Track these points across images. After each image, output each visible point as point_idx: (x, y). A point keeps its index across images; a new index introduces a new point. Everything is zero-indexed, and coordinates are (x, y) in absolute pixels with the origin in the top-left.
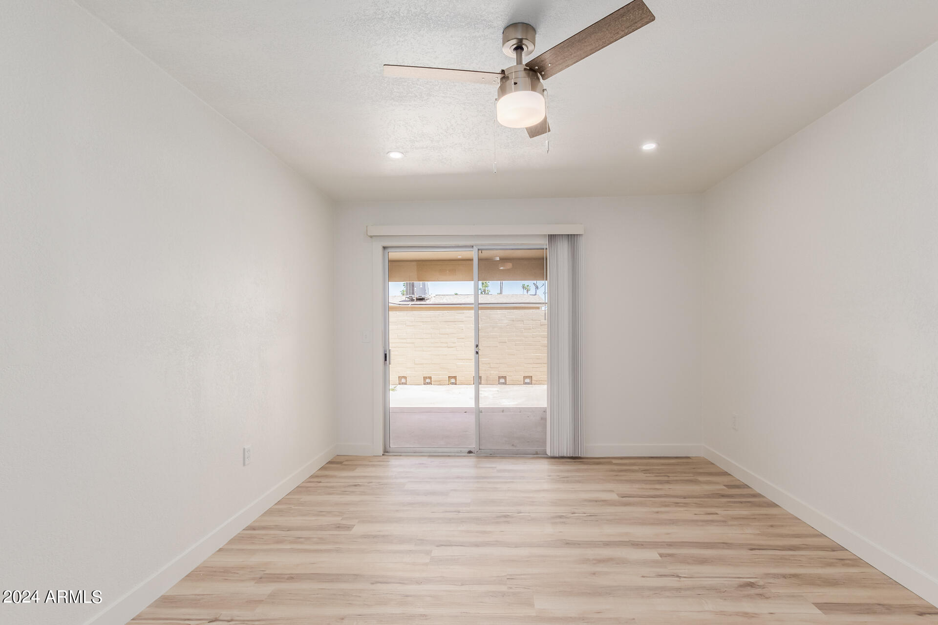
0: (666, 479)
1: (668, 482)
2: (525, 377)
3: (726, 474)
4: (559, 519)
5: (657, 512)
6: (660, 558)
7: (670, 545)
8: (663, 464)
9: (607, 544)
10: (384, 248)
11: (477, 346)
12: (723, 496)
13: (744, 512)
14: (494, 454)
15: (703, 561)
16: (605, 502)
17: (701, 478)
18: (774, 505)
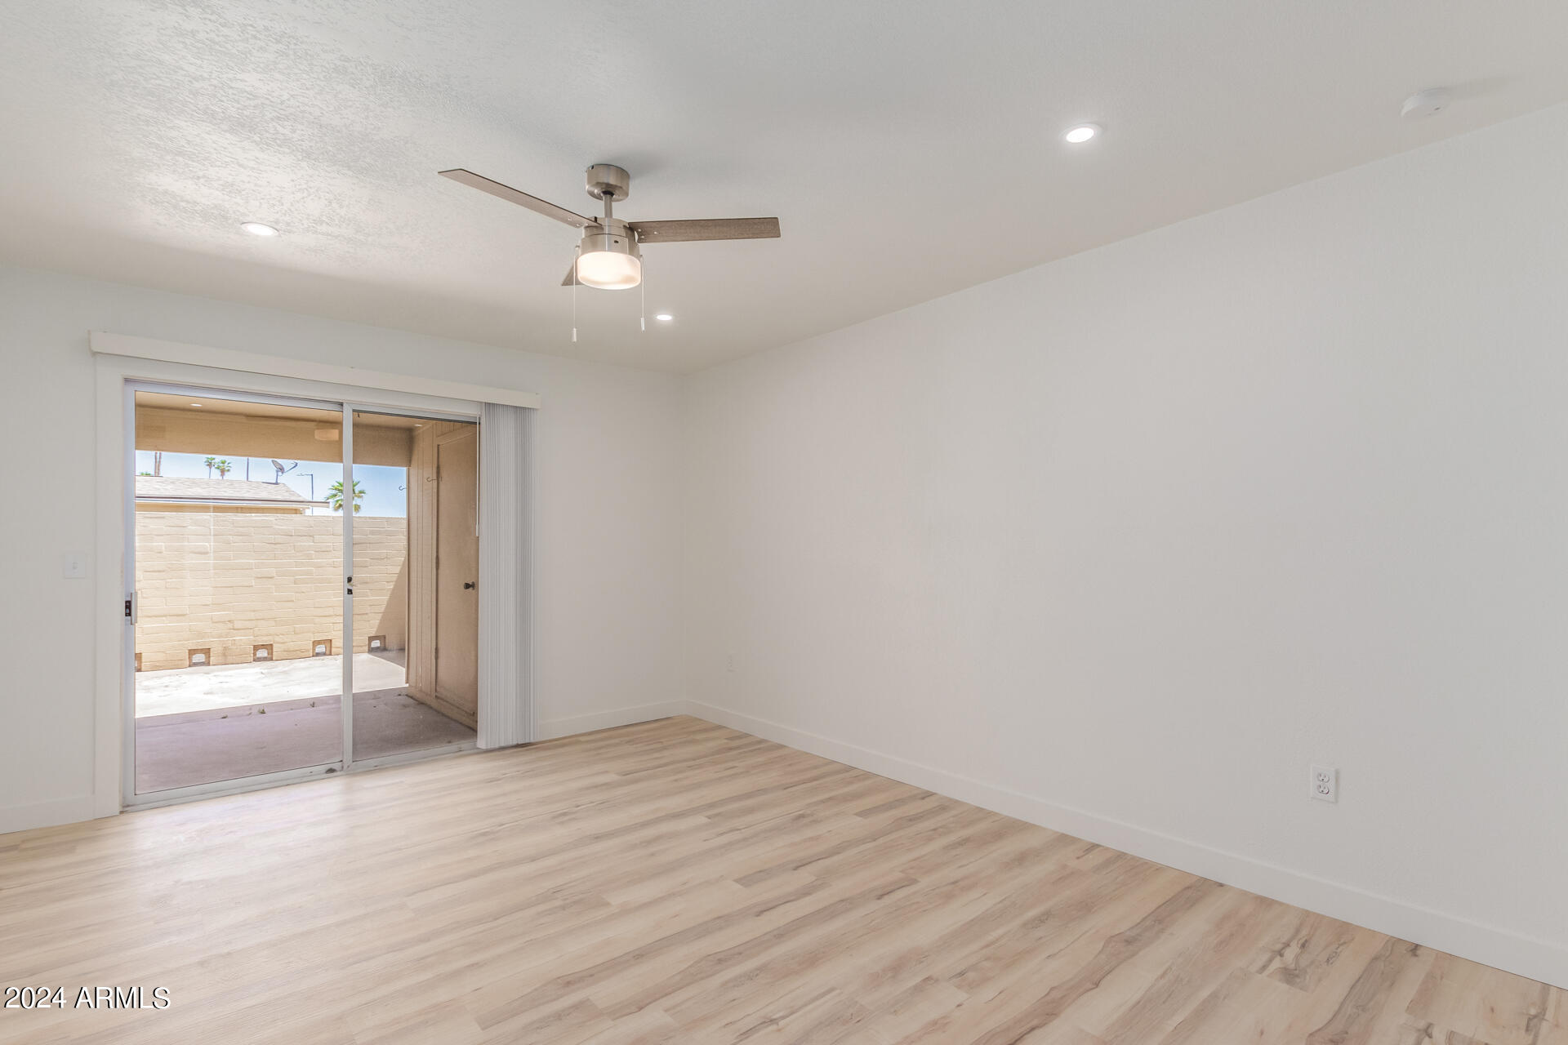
0: (659, 745)
1: (665, 748)
2: (316, 643)
3: (719, 727)
4: (562, 817)
5: (676, 780)
6: (709, 820)
7: (712, 805)
8: (648, 731)
9: (644, 825)
10: (127, 380)
11: (350, 580)
12: (731, 749)
13: (761, 759)
14: (382, 765)
15: (751, 810)
16: (607, 786)
17: (699, 737)
18: (781, 747)
